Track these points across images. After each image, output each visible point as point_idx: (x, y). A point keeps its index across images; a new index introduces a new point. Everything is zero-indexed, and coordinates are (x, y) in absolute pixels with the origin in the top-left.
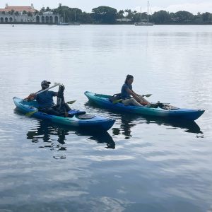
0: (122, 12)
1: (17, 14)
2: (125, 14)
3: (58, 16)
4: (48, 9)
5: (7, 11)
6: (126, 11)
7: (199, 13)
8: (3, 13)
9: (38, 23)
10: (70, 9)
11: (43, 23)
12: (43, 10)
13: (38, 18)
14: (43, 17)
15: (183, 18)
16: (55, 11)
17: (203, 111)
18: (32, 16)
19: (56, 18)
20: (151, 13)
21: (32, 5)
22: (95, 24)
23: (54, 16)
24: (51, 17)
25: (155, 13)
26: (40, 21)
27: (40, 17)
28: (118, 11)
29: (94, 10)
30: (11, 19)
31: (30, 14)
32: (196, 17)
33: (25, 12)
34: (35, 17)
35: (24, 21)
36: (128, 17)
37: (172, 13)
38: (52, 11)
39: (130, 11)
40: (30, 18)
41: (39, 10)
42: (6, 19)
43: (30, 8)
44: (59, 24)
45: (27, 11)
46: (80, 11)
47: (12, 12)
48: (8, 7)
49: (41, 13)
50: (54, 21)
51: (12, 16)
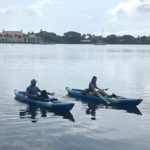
0: (84, 35)
1: (11, 36)
2: (87, 37)
3: (40, 38)
4: (33, 33)
5: (4, 34)
6: (88, 35)
8: (1, 35)
9: (25, 43)
10: (48, 33)
11: (29, 43)
12: (29, 33)
13: (25, 39)
14: (29, 39)
15: (127, 40)
16: (37, 35)
17: (142, 100)
18: (21, 37)
19: (38, 39)
20: (105, 36)
21: (21, 30)
22: (66, 43)
23: (36, 38)
24: (34, 39)
25: (108, 36)
26: (27, 41)
27: (27, 38)
28: (82, 35)
29: (65, 34)
30: (6, 40)
31: (19, 37)
32: (137, 39)
33: (16, 35)
34: (23, 38)
35: (15, 41)
36: (89, 39)
37: (120, 36)
38: (35, 34)
39: (90, 35)
40: (19, 40)
42: (3, 40)
43: (19, 32)
44: (40, 44)
45: (18, 35)
46: (55, 34)
47: (7, 35)
48: (4, 32)
49: (27, 36)
50: (36, 42)
51: (7, 38)
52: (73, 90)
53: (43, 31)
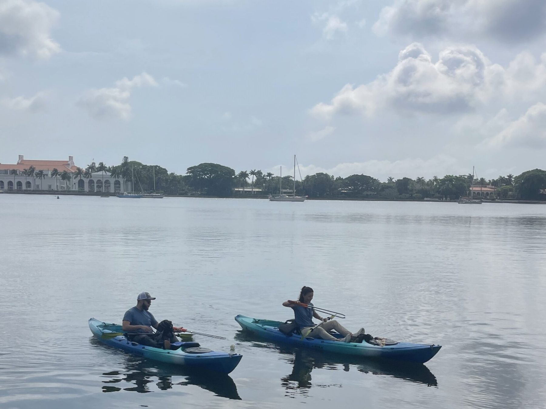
0: (244, 175)
1: (41, 174)
2: (251, 179)
3: (121, 180)
4: (102, 167)
5: (21, 169)
6: (253, 173)
7: (391, 179)
8: (14, 172)
9: (81, 193)
10: (145, 167)
11: (91, 193)
12: (92, 167)
13: (81, 183)
14: (91, 182)
16: (114, 171)
17: (439, 348)
18: (69, 178)
19: (117, 183)
20: (300, 177)
21: (71, 158)
22: (193, 196)
23: (112, 181)
24: (107, 182)
25: (308, 177)
26: (86, 188)
27: (86, 181)
28: (237, 173)
29: (192, 170)
30: (28, 183)
31: (65, 176)
32: (385, 187)
33: (55, 172)
34: (76, 181)
35: (54, 188)
36: (256, 184)
37: (339, 179)
38: (109, 170)
39: (259, 173)
40: (65, 184)
41: (84, 167)
42: (19, 184)
43: (66, 164)
44: (121, 196)
45: (61, 170)
46: (165, 171)
47: (30, 172)
48: (22, 162)
49: (87, 174)
50: (112, 190)
51: (30, 179)
52: (256, 322)
53: (129, 160)
